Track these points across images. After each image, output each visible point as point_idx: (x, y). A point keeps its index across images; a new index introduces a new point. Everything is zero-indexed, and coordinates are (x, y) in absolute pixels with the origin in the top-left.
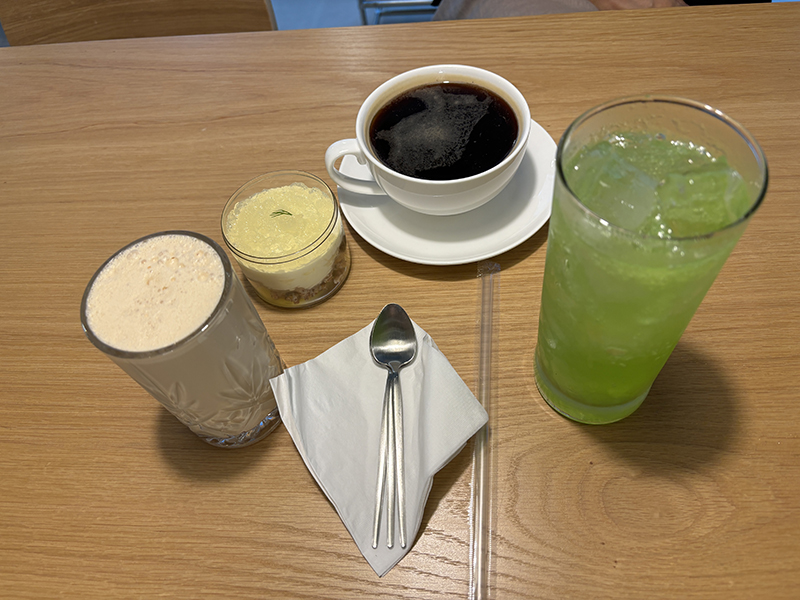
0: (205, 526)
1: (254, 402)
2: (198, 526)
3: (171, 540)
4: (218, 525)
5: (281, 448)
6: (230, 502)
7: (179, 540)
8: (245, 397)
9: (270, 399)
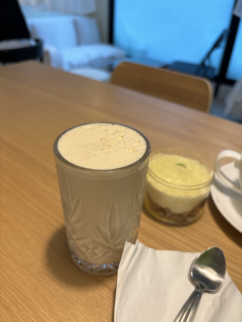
0: (36, 303)
1: (109, 249)
2: (33, 300)
3: (15, 296)
4: (43, 308)
5: (106, 289)
6: (58, 299)
7: (19, 300)
8: (107, 241)
9: (119, 254)
